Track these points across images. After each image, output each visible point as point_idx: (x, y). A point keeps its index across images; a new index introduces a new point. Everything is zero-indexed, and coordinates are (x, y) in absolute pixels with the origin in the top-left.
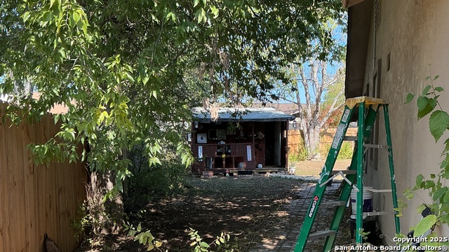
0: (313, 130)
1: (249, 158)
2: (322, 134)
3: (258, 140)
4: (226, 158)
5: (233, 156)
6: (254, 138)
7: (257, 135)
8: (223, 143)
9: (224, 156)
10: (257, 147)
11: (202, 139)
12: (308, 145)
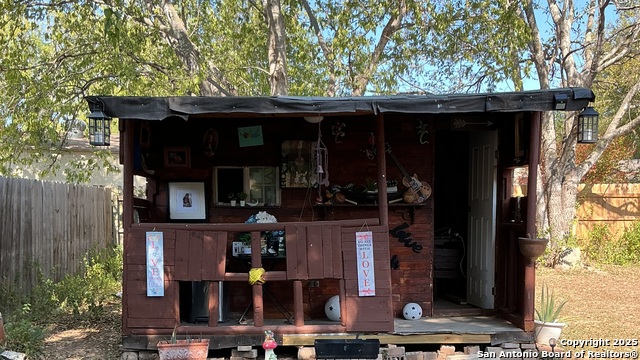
0: (559, 187)
1: (367, 284)
2: (581, 198)
3: (404, 209)
4: (268, 287)
5: (298, 275)
6: (385, 203)
7: (403, 190)
8: (264, 218)
9: (257, 275)
10: (398, 233)
11: (187, 202)
12: (546, 225)
